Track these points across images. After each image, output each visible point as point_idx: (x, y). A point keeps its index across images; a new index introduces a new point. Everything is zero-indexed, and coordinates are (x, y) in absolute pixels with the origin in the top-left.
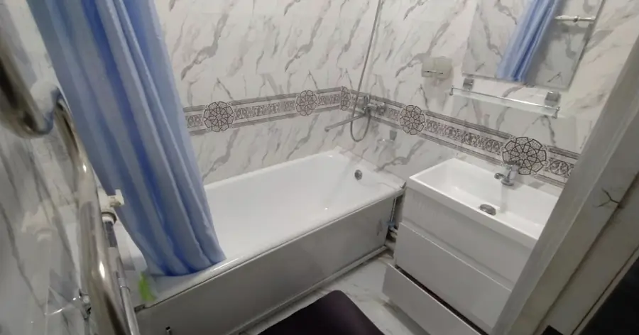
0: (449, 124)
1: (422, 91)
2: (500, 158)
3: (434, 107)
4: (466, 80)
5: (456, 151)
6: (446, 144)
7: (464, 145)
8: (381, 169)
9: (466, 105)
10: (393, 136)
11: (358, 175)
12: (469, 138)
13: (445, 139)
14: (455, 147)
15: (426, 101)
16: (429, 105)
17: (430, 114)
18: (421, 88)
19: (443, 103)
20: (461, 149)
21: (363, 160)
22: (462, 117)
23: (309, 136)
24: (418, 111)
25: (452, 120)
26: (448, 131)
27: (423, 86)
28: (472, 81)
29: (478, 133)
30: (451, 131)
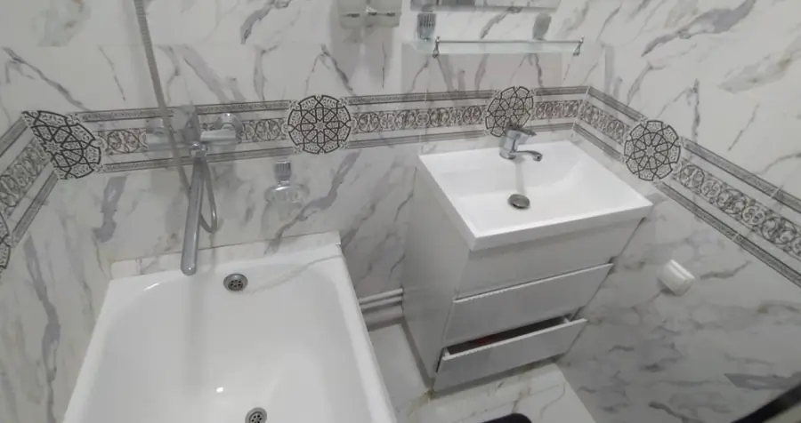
0: (398, 107)
1: (329, 61)
2: (482, 127)
3: (364, 84)
4: (419, 16)
5: (419, 145)
6: (401, 140)
7: (432, 131)
8: (276, 242)
9: (426, 65)
10: (284, 172)
11: (236, 284)
12: (438, 117)
13: (398, 133)
14: (417, 138)
15: (345, 78)
16: (351, 84)
17: (359, 101)
18: (327, 54)
19: (382, 73)
20: (426, 138)
21: (221, 251)
22: (420, 89)
23: (51, 312)
24: (330, 104)
25: (406, 98)
26: (400, 119)
27: (329, 49)
28: (433, 17)
29: (448, 104)
30: (405, 118)
